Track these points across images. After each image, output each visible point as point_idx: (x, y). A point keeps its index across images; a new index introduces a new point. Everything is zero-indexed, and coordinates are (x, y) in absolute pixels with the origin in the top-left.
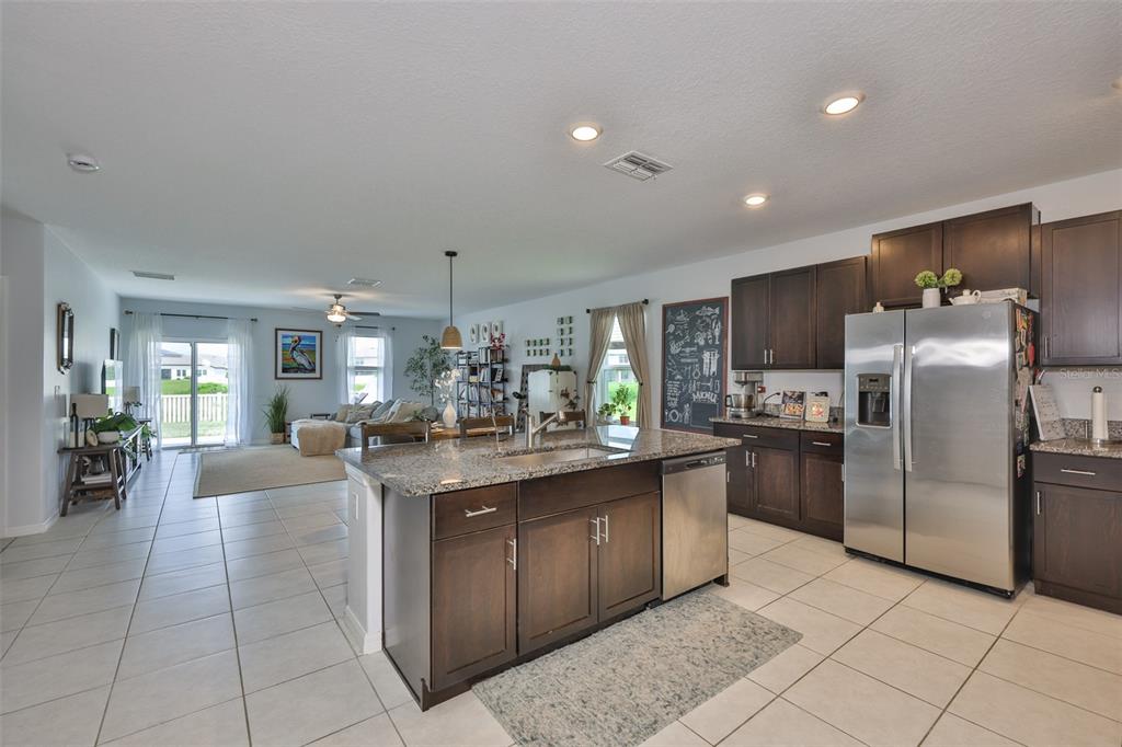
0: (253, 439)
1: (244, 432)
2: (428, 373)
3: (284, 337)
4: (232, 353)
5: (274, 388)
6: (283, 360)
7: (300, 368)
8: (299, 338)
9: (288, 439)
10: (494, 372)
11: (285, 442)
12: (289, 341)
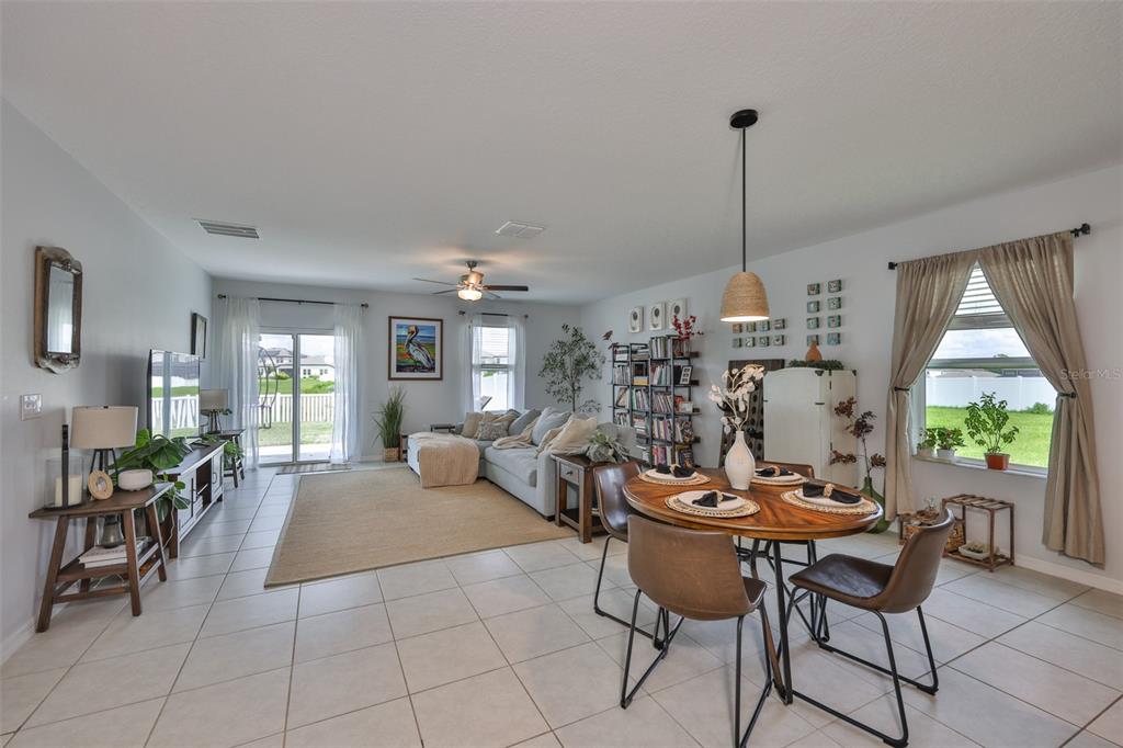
0: (364, 454)
1: (353, 446)
2: (569, 372)
3: (400, 327)
4: (339, 347)
5: (387, 391)
6: (398, 355)
7: (417, 367)
8: (416, 328)
9: (404, 456)
10: (677, 371)
11: (399, 459)
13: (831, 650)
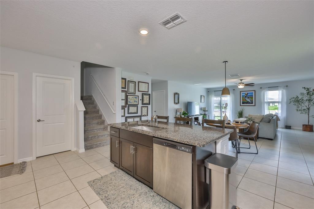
3: (243, 93)
5: (240, 108)
6: (242, 100)
7: (248, 103)
8: (247, 93)
12: (244, 95)
13: (241, 153)
